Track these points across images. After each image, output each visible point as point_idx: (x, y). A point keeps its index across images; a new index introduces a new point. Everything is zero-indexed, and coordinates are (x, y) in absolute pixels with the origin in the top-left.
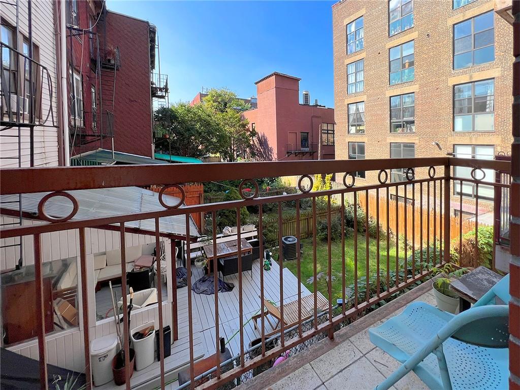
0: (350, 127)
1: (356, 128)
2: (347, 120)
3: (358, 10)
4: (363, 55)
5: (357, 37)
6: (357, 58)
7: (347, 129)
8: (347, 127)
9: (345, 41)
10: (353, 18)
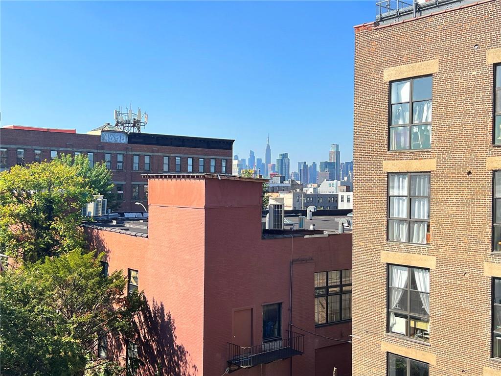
0: (392, 316)
1: (408, 324)
2: (385, 301)
3: (420, 57)
4: (429, 164)
5: (416, 117)
6: (416, 165)
7: (385, 320)
8: (384, 315)
9: (385, 117)
10: (406, 71)
